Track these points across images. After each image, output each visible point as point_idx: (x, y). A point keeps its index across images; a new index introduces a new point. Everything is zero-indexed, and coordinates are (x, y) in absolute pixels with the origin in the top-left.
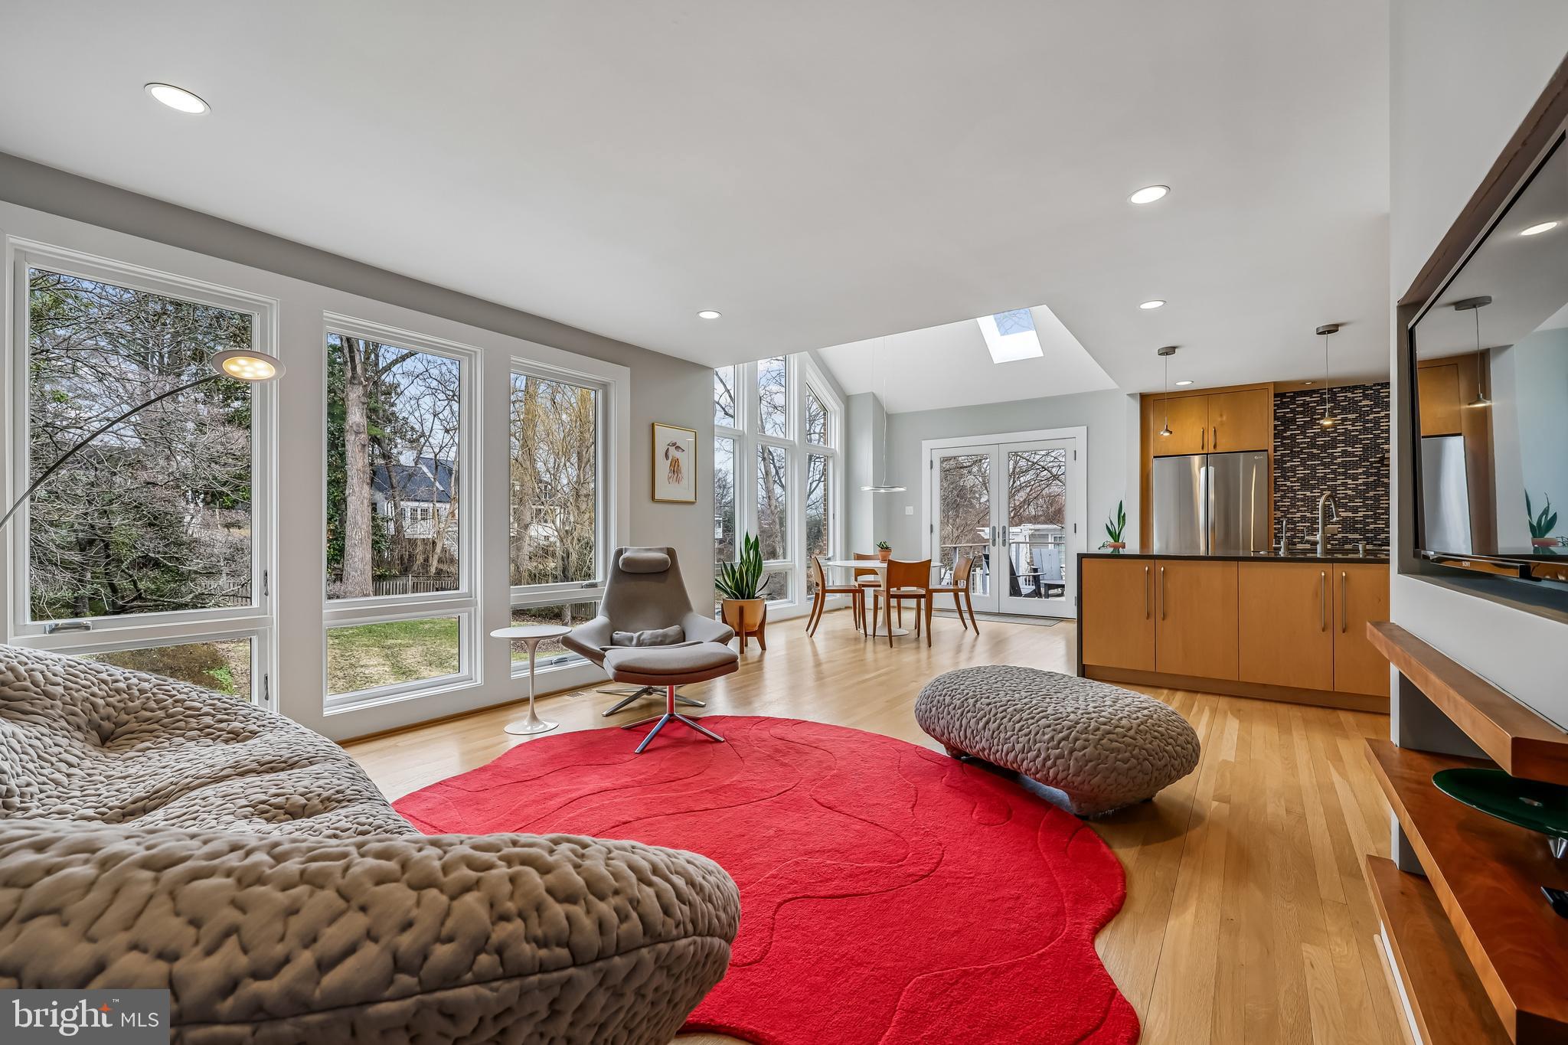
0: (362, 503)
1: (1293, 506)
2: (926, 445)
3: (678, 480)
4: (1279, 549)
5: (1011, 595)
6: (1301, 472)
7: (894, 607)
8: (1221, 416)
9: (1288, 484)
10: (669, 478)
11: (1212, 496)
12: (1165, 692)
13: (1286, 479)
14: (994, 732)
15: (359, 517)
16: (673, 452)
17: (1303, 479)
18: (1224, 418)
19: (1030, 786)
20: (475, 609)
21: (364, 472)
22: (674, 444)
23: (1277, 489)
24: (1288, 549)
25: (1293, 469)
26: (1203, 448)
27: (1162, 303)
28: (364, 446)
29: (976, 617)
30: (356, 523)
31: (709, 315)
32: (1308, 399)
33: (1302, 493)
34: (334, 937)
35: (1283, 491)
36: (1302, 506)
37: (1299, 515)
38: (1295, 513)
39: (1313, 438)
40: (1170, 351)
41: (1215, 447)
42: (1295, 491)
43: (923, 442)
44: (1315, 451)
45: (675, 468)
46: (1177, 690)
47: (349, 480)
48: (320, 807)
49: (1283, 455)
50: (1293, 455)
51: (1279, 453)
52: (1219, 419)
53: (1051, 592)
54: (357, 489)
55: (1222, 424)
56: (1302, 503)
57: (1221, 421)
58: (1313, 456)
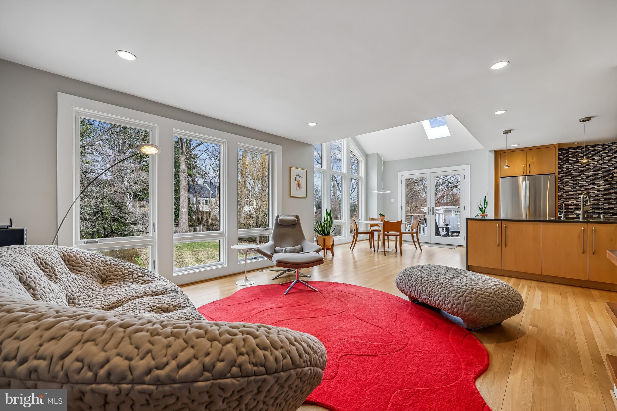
0: (185, 198)
1: (567, 198)
2: (400, 174)
3: (300, 189)
4: (561, 217)
5: (436, 235)
6: (571, 183)
7: (386, 240)
8: (533, 159)
9: (565, 188)
10: (296, 188)
11: (528, 194)
12: (506, 278)
13: (564, 186)
14: (429, 292)
15: (184, 204)
16: (298, 178)
17: (572, 186)
18: (534, 160)
19: (445, 315)
20: (225, 238)
21: (186, 187)
22: (298, 175)
23: (560, 190)
24: (565, 217)
25: (568, 182)
26: (524, 173)
27: (505, 111)
28: (186, 177)
29: (421, 244)
30: (183, 206)
31: (312, 124)
32: (575, 151)
33: (572, 192)
34: (183, 356)
35: (562, 191)
36: (572, 198)
37: (570, 202)
38: (568, 201)
39: (578, 168)
40: (509, 131)
41: (530, 172)
42: (569, 191)
43: (398, 172)
44: (578, 174)
45: (299, 184)
46: (512, 277)
47: (181, 190)
48: (173, 309)
49: (562, 176)
50: (567, 176)
51: (560, 175)
52: (532, 161)
53: (453, 234)
54: (183, 193)
55: (533, 162)
56: (572, 197)
57: (533, 161)
58: (577, 176)
